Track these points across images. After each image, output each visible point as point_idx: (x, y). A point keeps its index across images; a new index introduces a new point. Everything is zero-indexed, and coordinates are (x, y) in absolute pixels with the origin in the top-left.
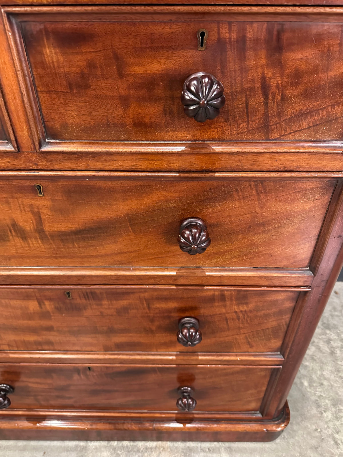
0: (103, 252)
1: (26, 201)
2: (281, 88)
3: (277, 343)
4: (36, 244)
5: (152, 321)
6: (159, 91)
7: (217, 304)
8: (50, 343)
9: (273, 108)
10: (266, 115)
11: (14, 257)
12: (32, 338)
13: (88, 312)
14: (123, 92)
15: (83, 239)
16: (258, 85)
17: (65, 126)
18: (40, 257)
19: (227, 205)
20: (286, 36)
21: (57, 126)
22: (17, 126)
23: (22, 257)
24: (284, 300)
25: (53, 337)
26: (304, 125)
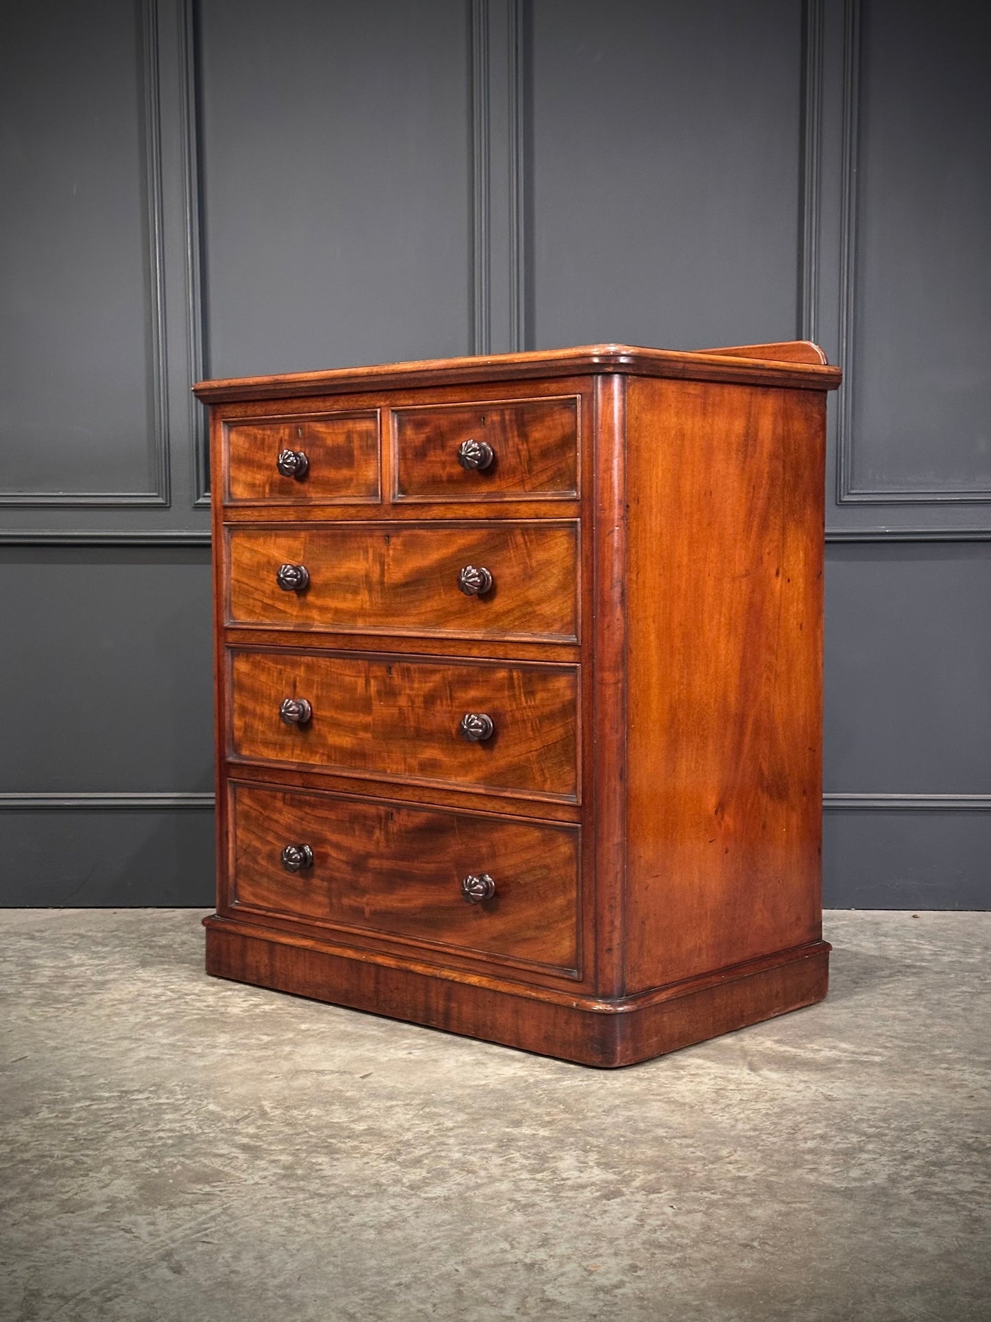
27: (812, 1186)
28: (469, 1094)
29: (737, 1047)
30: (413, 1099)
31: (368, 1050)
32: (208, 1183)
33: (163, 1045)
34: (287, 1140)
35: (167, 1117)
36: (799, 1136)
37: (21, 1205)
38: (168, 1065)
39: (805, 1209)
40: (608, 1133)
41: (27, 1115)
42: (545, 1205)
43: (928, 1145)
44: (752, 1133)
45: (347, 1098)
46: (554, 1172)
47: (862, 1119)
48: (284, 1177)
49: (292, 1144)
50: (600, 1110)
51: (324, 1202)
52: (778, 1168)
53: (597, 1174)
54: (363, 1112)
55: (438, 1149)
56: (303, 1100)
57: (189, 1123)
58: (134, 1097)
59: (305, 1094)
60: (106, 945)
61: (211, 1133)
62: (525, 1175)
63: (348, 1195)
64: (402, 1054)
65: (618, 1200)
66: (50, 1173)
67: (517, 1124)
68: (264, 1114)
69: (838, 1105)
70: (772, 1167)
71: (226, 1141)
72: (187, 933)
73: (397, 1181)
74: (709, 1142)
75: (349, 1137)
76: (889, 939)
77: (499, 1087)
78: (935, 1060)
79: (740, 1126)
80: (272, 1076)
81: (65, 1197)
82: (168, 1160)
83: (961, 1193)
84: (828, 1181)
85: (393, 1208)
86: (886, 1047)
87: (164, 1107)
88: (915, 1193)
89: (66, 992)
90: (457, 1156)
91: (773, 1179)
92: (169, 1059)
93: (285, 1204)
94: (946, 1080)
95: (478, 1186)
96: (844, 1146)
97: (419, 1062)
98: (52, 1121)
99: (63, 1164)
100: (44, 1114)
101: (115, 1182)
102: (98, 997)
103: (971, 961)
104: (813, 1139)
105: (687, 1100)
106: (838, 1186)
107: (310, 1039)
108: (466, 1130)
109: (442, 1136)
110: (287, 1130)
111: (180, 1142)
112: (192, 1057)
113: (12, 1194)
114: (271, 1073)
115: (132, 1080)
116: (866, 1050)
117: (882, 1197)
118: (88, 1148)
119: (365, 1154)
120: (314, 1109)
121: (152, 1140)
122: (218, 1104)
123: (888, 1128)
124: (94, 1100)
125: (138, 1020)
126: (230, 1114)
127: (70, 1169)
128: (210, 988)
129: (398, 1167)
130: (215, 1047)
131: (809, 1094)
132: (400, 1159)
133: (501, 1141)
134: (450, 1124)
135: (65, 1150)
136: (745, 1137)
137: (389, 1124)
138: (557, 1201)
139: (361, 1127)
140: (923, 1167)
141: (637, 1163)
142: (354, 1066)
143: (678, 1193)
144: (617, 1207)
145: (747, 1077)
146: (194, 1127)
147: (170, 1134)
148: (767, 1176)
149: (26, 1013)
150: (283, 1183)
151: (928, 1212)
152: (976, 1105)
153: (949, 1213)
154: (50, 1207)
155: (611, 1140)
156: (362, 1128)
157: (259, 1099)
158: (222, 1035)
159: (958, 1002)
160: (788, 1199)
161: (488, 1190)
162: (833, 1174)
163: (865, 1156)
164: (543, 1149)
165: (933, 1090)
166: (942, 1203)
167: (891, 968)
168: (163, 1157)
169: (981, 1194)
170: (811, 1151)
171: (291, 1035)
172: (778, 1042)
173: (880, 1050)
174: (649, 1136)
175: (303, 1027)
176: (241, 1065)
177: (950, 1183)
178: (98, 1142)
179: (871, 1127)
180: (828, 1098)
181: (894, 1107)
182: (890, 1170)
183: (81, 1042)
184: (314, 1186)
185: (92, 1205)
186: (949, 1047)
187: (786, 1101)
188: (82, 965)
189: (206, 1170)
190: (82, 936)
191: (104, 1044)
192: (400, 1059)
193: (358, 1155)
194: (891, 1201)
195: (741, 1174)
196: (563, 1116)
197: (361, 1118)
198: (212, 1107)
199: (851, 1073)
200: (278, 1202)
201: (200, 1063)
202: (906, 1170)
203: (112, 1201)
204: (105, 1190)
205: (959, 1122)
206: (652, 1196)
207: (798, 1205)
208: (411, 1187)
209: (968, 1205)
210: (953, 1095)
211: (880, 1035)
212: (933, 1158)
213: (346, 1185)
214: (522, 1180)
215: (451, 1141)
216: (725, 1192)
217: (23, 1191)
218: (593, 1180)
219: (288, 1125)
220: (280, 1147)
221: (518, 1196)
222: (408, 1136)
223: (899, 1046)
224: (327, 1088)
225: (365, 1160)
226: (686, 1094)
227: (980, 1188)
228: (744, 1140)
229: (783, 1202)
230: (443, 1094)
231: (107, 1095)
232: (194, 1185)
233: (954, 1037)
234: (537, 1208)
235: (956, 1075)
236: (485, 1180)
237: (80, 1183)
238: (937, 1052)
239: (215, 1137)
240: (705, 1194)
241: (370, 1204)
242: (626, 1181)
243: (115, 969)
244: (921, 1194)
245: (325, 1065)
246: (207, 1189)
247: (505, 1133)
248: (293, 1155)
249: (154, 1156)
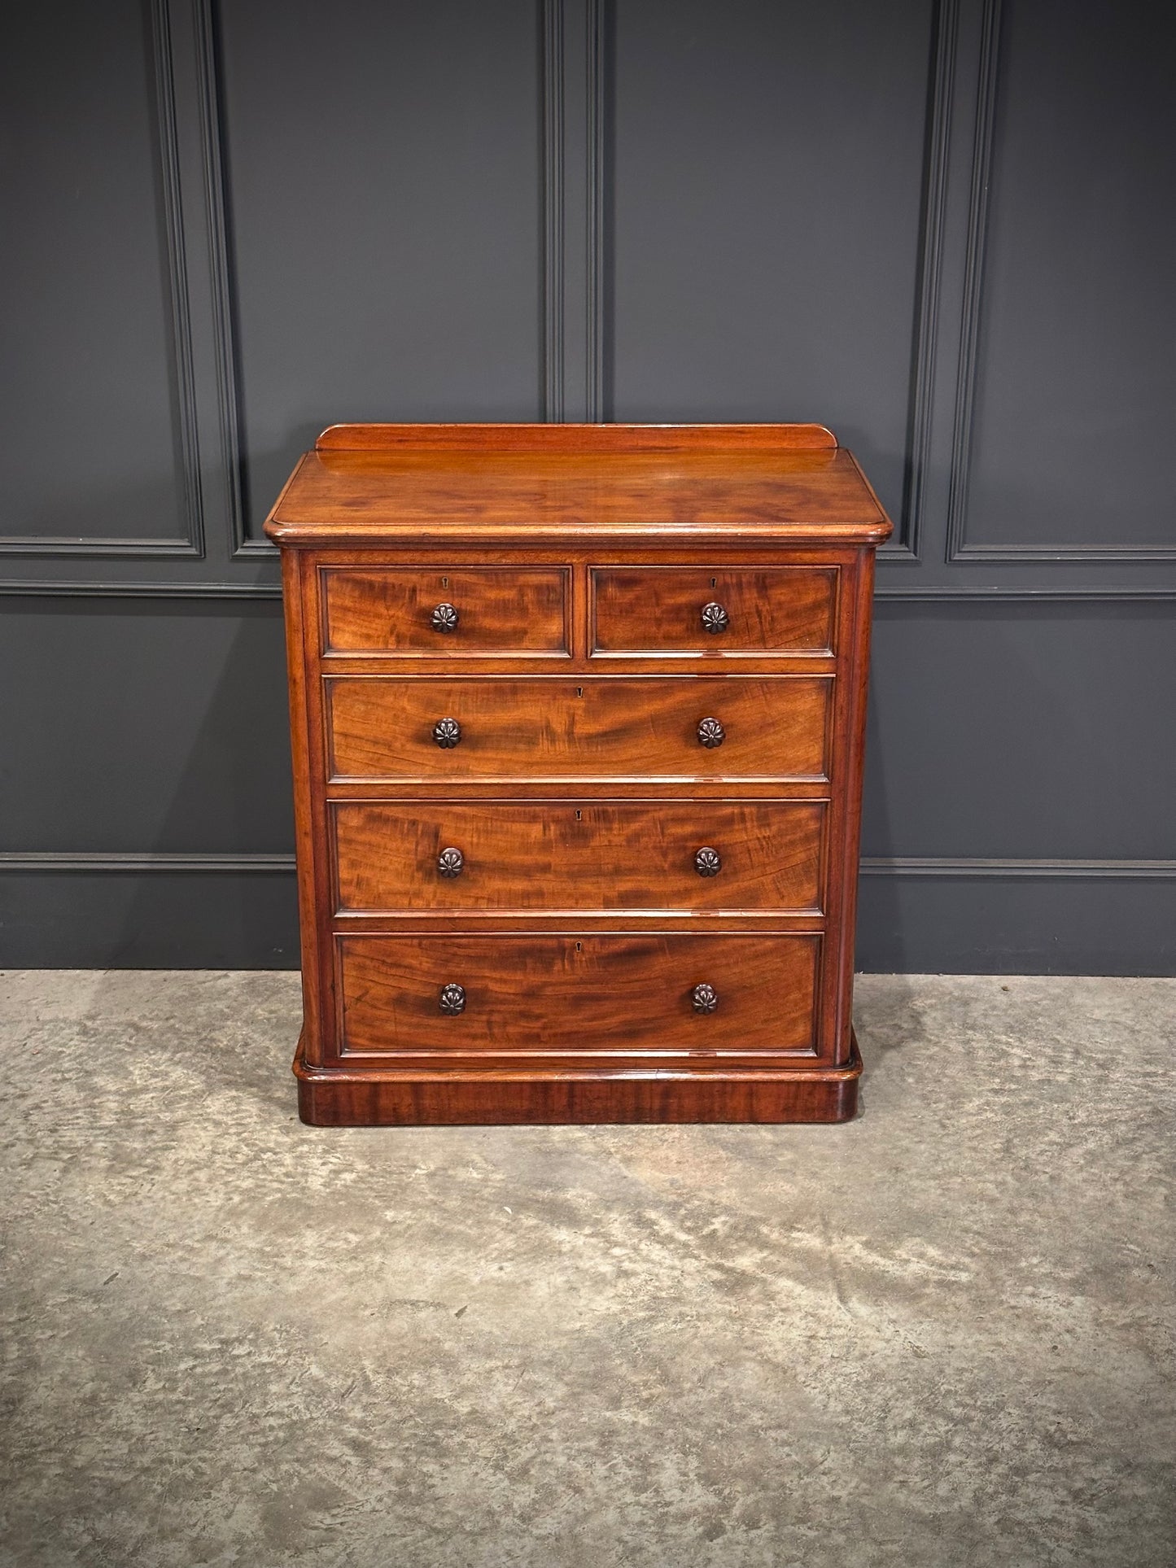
0: (624, 757)
1: (565, 702)
2: (770, 612)
3: (810, 891)
4: (562, 747)
5: (665, 855)
6: (684, 615)
7: (736, 827)
8: (540, 894)
9: (767, 626)
10: (762, 631)
11: (537, 763)
12: (519, 885)
13: (595, 842)
14: (658, 614)
15: (607, 742)
16: (753, 610)
17: (611, 640)
18: (562, 763)
19: (740, 704)
20: (768, 581)
21: (606, 639)
22: (577, 639)
23: (546, 763)
24: (808, 819)
25: (547, 883)
26: (791, 637)
27: (903, 1512)
28: (565, 1347)
29: (826, 1257)
30: (511, 1356)
31: (458, 1262)
32: (328, 1509)
33: (251, 1252)
34: (394, 1433)
35: (274, 1388)
36: (890, 1424)
37: (154, 1548)
38: (261, 1291)
39: (895, 1555)
40: (705, 1421)
41: (134, 1385)
42: (652, 1549)
43: (1012, 1436)
44: (844, 1419)
45: (448, 1355)
46: (656, 1490)
47: (949, 1392)
48: (401, 1498)
49: (402, 1440)
50: (696, 1378)
51: (441, 1544)
52: (870, 1482)
53: (700, 1497)
54: (464, 1381)
55: (543, 1449)
56: (402, 1358)
57: (296, 1400)
58: (235, 1352)
59: (403, 1346)
60: (164, 1048)
61: (319, 1418)
62: (630, 1498)
63: (463, 1531)
64: (492, 1270)
65: (719, 1540)
66: (173, 1491)
67: (615, 1403)
68: (367, 1383)
69: (926, 1365)
70: (864, 1480)
71: (338, 1433)
72: (246, 1022)
73: (508, 1507)
74: (802, 1436)
75: (454, 1427)
76: (978, 1036)
77: (595, 1334)
78: (1020, 1279)
79: (832, 1404)
80: (367, 1312)
81: (195, 1535)
82: (284, 1467)
83: (1042, 1521)
84: (916, 1503)
85: (508, 1553)
86: (973, 1255)
87: (268, 1371)
88: (998, 1523)
89: (137, 1145)
90: (561, 1460)
91: (864, 1500)
92: (261, 1278)
93: (405, 1546)
94: (1030, 1314)
95: (588, 1515)
96: (931, 1440)
97: (513, 1285)
98: (160, 1397)
99: (184, 1476)
100: (152, 1384)
101: (239, 1507)
102: (172, 1155)
103: (1060, 1078)
104: (903, 1428)
105: (780, 1358)
106: (927, 1511)
107: (398, 1242)
108: (567, 1414)
109: (544, 1424)
110: (391, 1411)
111: (292, 1435)
112: (283, 1276)
113: (142, 1528)
114: (366, 1306)
115: (229, 1318)
116: (953, 1259)
117: (966, 1532)
118: (203, 1447)
119: (474, 1458)
120: (415, 1375)
121: (262, 1431)
122: (319, 1363)
123: (974, 1407)
124: (196, 1357)
125: (218, 1203)
126: (334, 1383)
127: (189, 1484)
128: (286, 1139)
129: (507, 1483)
130: (303, 1256)
131: (898, 1343)
132: (509, 1465)
133: (602, 1434)
134: (550, 1404)
135: (181, 1450)
136: (837, 1425)
137: (491, 1405)
138: (663, 1542)
139: (463, 1407)
140: (1007, 1475)
141: (735, 1475)
142: (447, 1293)
143: (777, 1528)
144: (720, 1552)
145: (837, 1314)
146: (301, 1407)
147: (280, 1421)
148: (860, 1496)
149: (103, 1186)
150: (399, 1509)
151: (1011, 1555)
152: (1060, 1362)
153: (1029, 1556)
154: (183, 1550)
155: (710, 1433)
156: (466, 1410)
157: (358, 1356)
158: (308, 1233)
159: (1045, 1164)
160: (880, 1537)
161: (595, 1522)
162: (920, 1492)
163: (953, 1458)
164: (644, 1450)
165: (1019, 1337)
166: (1024, 1538)
167: (980, 1094)
168: (279, 1463)
169: (1060, 1524)
170: (902, 1450)
171: (377, 1233)
172: (867, 1245)
173: (967, 1260)
174: (744, 1426)
175: (389, 1215)
176: (334, 1292)
177: (1031, 1504)
178: (212, 1435)
179: (959, 1404)
180: (918, 1354)
181: (980, 1368)
182: (975, 1483)
183: (168, 1245)
184: (428, 1514)
185: (221, 1547)
186: (1035, 1254)
187: (877, 1359)
188: (145, 1090)
189: (324, 1487)
190: (138, 1029)
191: (191, 1250)
192: (493, 1279)
193: (465, 1460)
194: (977, 1537)
195: (835, 1493)
196: (658, 1390)
197: (462, 1393)
198: (315, 1371)
199: (939, 1305)
200: (398, 1543)
201: (292, 1289)
202: (991, 1483)
203: (240, 1540)
204: (230, 1521)
205: (1043, 1393)
206: (753, 1533)
207: (889, 1547)
208: (525, 1518)
209: (1047, 1541)
210: (1036, 1345)
211: (966, 1230)
212: (1015, 1462)
213: (460, 1513)
214: (628, 1505)
215: (554, 1435)
216: (821, 1525)
217: (153, 1522)
218: (695, 1505)
219: (393, 1403)
220: (391, 1445)
221: (625, 1533)
222: (512, 1425)
223: (987, 1253)
224: (425, 1335)
225: (474, 1468)
226: (779, 1346)
227: (1060, 1513)
228: (837, 1431)
229: (875, 1540)
230: (541, 1345)
231: (208, 1347)
232: (314, 1513)
233: (1041, 1233)
234: (645, 1555)
235: (1040, 1306)
236: (592, 1506)
237: (205, 1509)
238: (1023, 1264)
239: (325, 1425)
240: (802, 1529)
241: (486, 1546)
242: (726, 1508)
243: (183, 1098)
244: (1006, 1525)
245: (419, 1292)
246: (328, 1521)
247: (608, 1420)
248: (404, 1458)
249: (268, 1462)
